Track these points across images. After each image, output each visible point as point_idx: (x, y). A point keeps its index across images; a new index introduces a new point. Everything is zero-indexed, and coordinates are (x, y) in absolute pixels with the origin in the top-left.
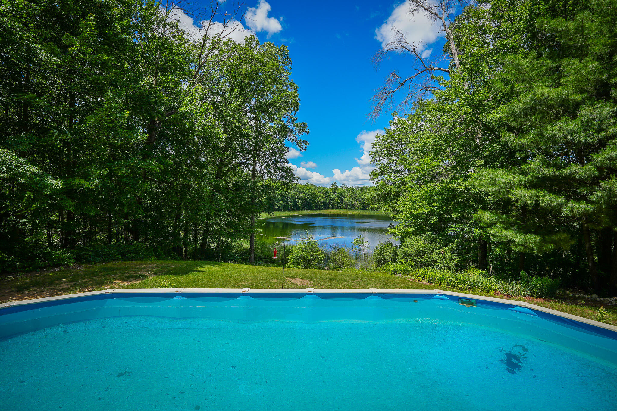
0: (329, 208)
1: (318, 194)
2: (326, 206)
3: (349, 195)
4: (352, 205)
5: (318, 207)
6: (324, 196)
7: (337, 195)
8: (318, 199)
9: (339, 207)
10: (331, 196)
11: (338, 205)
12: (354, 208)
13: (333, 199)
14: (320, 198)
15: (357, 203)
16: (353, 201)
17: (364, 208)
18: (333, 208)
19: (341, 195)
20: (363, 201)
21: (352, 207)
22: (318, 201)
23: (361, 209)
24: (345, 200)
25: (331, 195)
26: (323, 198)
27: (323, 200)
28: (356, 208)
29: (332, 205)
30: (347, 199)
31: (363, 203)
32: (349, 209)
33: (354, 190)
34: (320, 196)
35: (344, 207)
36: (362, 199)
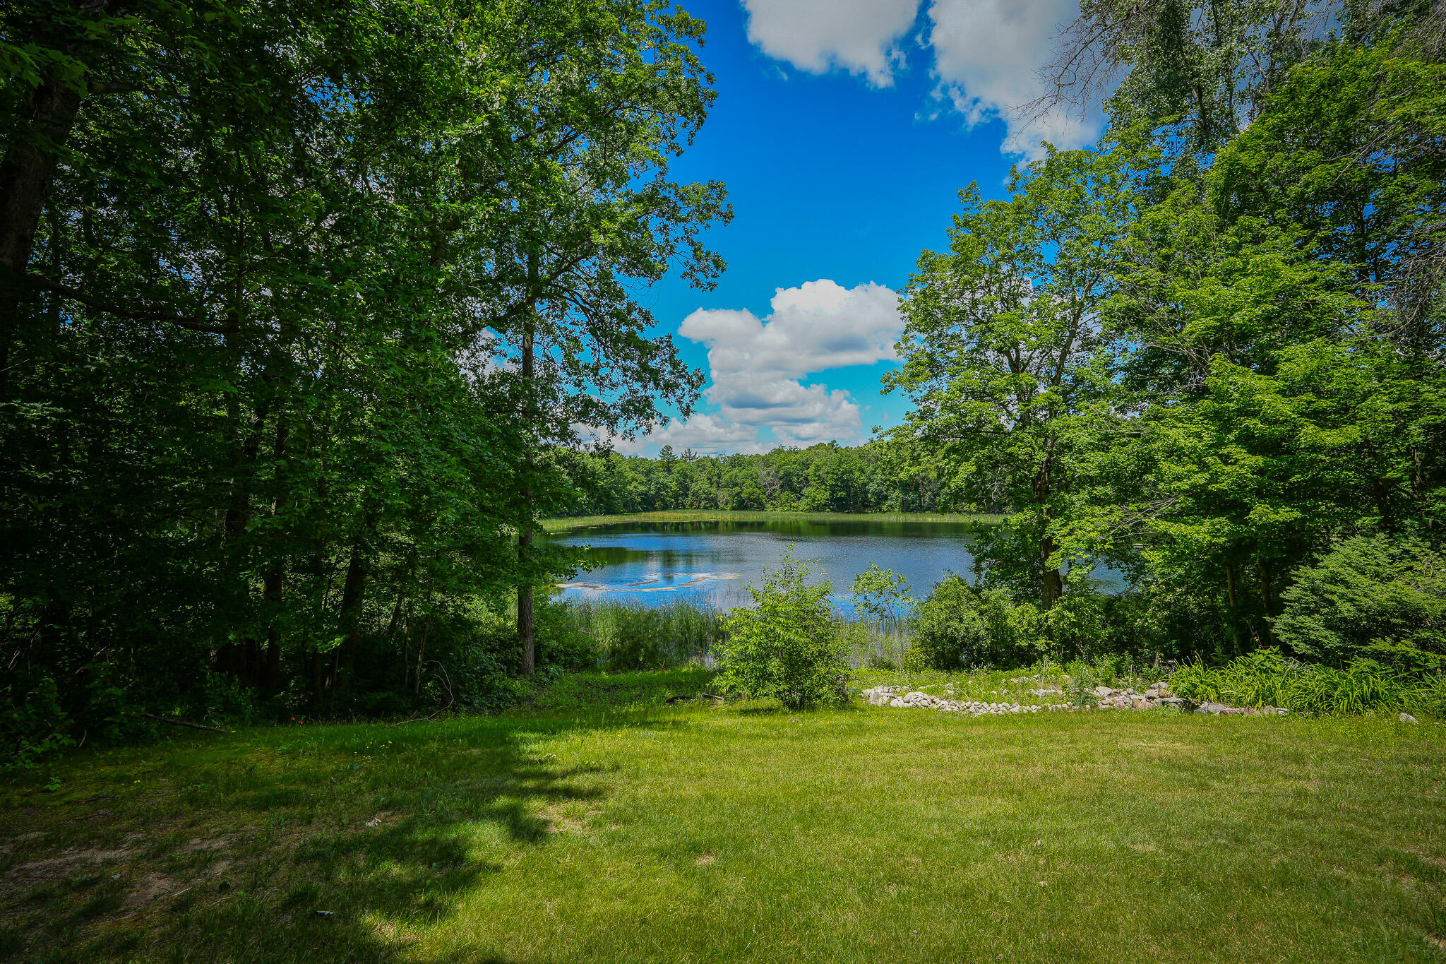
0: (655, 509)
1: (630, 475)
2: (648, 503)
3: (704, 476)
4: (713, 500)
5: (630, 507)
6: (644, 479)
7: (675, 476)
8: (630, 488)
9: (679, 506)
10: (661, 480)
11: (677, 500)
12: (717, 507)
13: (665, 487)
14: (634, 483)
15: (723, 495)
16: (714, 489)
17: (742, 505)
18: (665, 507)
19: (685, 476)
20: (737, 489)
21: (713, 504)
22: (630, 493)
23: (733, 509)
24: (694, 487)
25: (661, 477)
26: (641, 483)
27: (642, 488)
28: (721, 506)
29: (663, 501)
30: (701, 485)
31: (738, 494)
32: (705, 508)
33: (714, 463)
34: (634, 479)
35: (691, 505)
36: (736, 485)
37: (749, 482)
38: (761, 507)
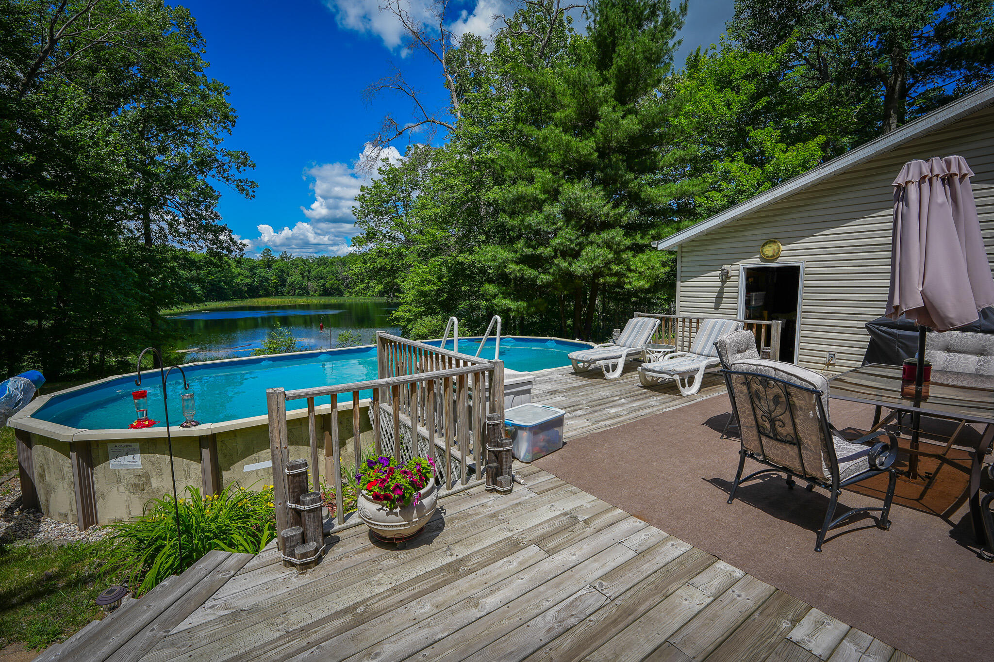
0: (259, 296)
1: (236, 270)
2: (253, 291)
3: (297, 272)
4: (304, 289)
5: (239, 294)
6: (248, 274)
7: (274, 271)
8: (236, 280)
9: (277, 294)
10: (263, 274)
11: (277, 289)
12: (308, 294)
13: (267, 279)
14: (240, 277)
15: (312, 285)
16: (305, 281)
17: (326, 293)
18: (267, 295)
19: (282, 271)
20: (323, 281)
21: (305, 292)
22: (238, 284)
23: (321, 295)
24: (290, 280)
25: (263, 272)
26: (247, 277)
27: (247, 281)
28: (312, 293)
29: (266, 290)
30: (295, 278)
31: (323, 285)
32: (299, 295)
33: (305, 263)
34: (240, 274)
35: (289, 293)
36: (322, 278)
37: (331, 276)
38: (341, 294)
